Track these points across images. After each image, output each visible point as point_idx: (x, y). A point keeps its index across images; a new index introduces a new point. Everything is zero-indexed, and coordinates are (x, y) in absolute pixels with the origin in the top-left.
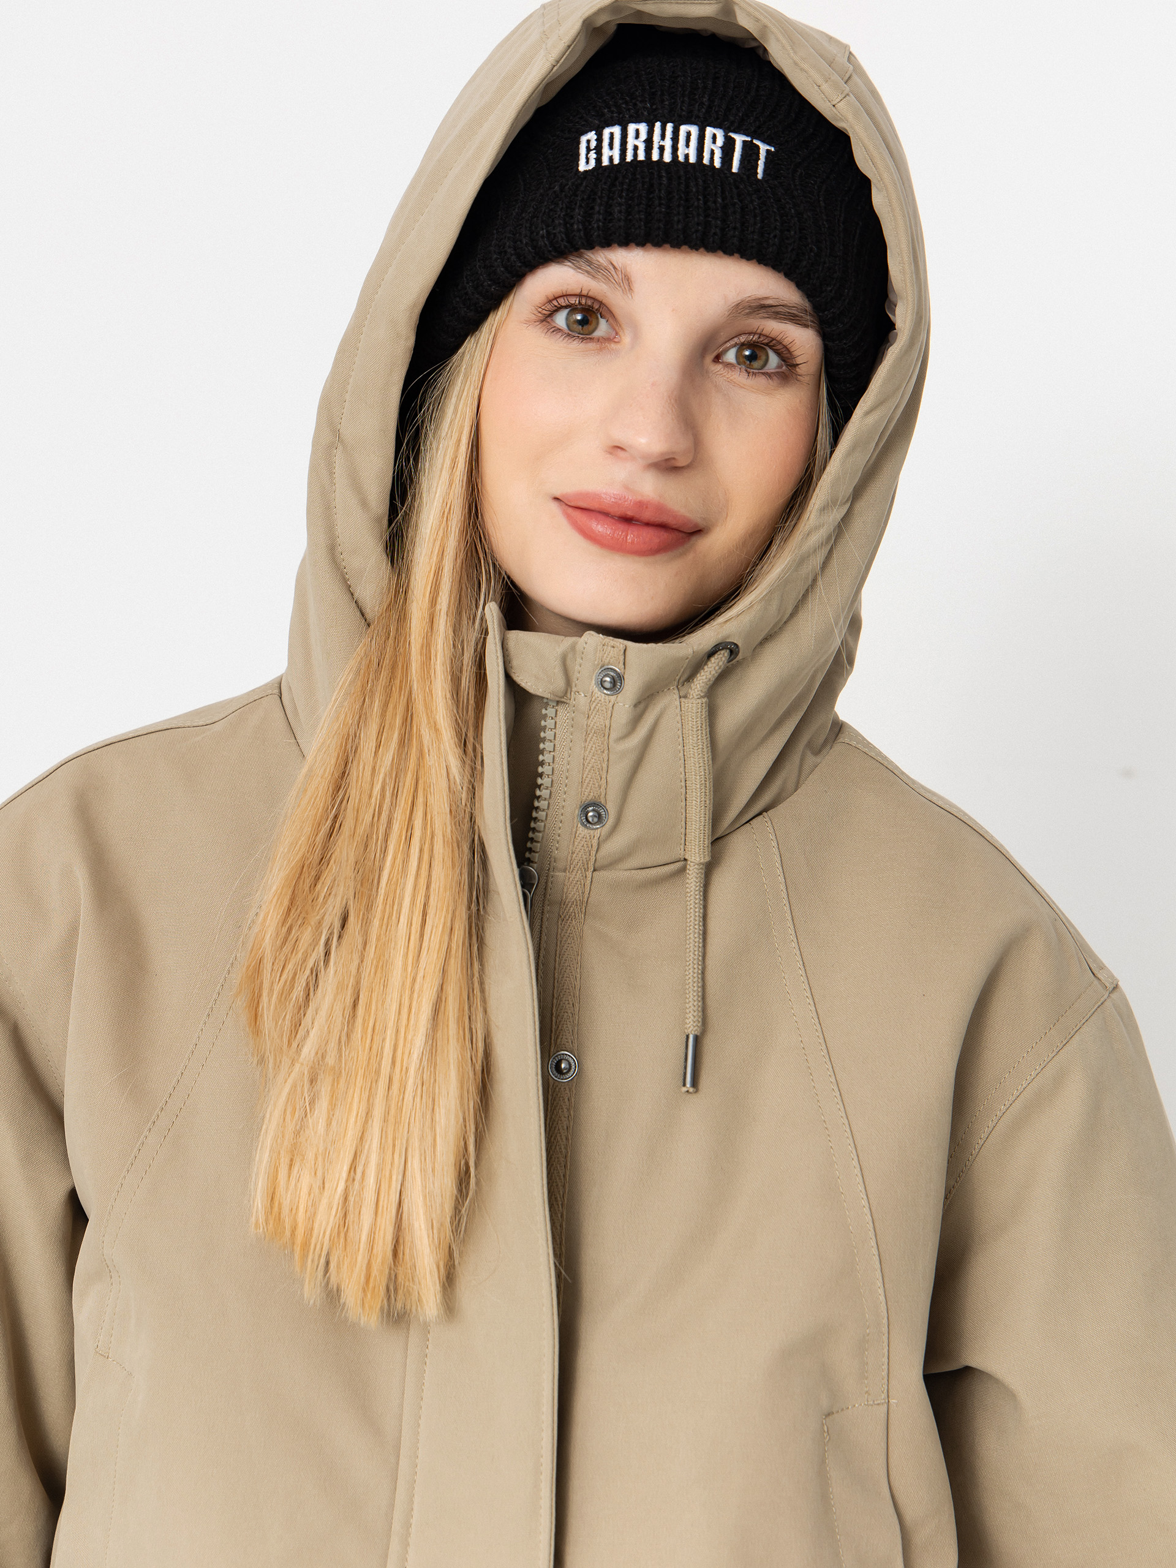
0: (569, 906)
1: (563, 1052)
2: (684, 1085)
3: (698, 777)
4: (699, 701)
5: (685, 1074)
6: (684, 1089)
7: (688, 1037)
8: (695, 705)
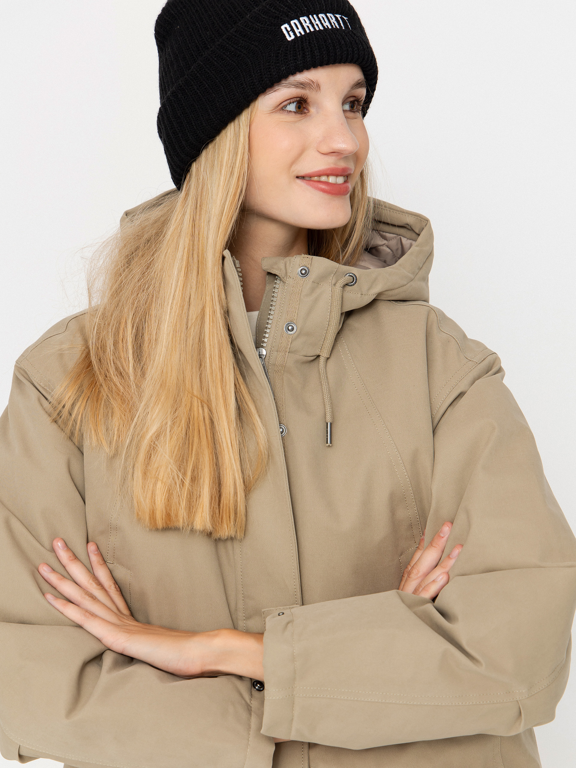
0: (278, 367)
1: (281, 425)
2: (327, 443)
3: (335, 320)
4: (339, 288)
5: (327, 439)
6: (327, 445)
7: (327, 424)
8: (338, 289)
